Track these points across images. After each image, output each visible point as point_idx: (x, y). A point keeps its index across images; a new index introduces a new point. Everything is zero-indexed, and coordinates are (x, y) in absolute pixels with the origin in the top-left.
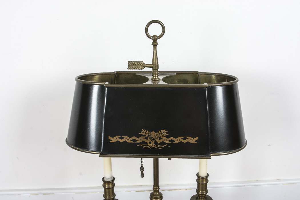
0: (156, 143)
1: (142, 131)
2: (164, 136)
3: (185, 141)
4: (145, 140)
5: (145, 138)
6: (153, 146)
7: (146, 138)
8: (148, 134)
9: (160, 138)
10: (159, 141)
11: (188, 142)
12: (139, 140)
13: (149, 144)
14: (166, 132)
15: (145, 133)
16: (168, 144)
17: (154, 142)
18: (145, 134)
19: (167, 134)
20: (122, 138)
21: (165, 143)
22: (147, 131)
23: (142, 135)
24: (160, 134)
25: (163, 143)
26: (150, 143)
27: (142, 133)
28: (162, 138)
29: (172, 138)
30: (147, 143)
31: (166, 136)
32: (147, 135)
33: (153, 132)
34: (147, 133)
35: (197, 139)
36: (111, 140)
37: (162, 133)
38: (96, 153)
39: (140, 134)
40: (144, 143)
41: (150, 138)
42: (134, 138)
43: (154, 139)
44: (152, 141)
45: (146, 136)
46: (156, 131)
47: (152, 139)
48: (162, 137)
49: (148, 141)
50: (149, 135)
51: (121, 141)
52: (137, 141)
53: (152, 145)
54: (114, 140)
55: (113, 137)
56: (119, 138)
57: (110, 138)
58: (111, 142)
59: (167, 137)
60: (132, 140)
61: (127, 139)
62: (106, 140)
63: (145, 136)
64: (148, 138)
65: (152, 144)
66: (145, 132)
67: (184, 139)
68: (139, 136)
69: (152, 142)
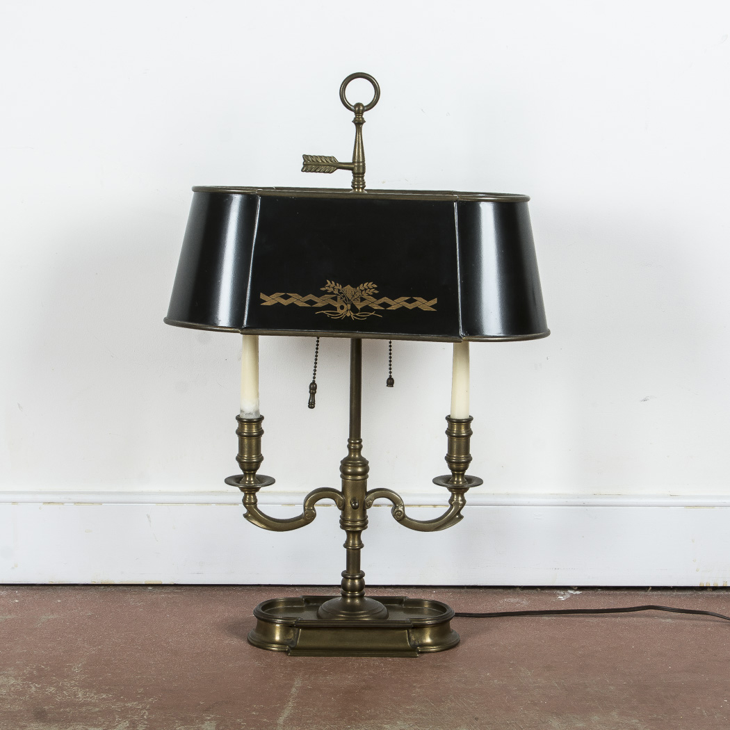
0: (354, 309)
1: (327, 283)
2: (369, 295)
3: (410, 306)
4: (333, 303)
5: (333, 298)
6: (348, 315)
7: (335, 299)
8: (339, 290)
9: (362, 300)
10: (359, 306)
11: (417, 309)
12: (320, 302)
13: (339, 311)
14: (374, 288)
15: (333, 288)
16: (378, 311)
17: (349, 306)
18: (332, 290)
19: (376, 292)
20: (286, 297)
21: (371, 310)
22: (336, 285)
23: (326, 292)
24: (362, 291)
25: (367, 309)
26: (342, 308)
27: (327, 288)
28: (365, 299)
29: (385, 300)
30: (335, 309)
31: (374, 295)
32: (336, 292)
33: (349, 286)
34: (336, 287)
35: (435, 301)
36: (265, 301)
37: (366, 289)
38: (233, 329)
39: (322, 289)
40: (329, 307)
41: (341, 298)
42: (310, 297)
43: (349, 300)
44: (346, 304)
45: (334, 294)
46: (355, 285)
47: (346, 300)
48: (365, 296)
49: (337, 305)
50: (341, 293)
51: (285, 302)
52: (317, 303)
53: (344, 312)
54: (269, 300)
55: (269, 294)
56: (282, 297)
57: (263, 296)
58: (264, 304)
59: (377, 296)
60: (306, 302)
61: (297, 300)
62: (255, 300)
63: (332, 293)
64: (339, 299)
65: (345, 310)
66: (332, 286)
67: (409, 301)
68: (320, 294)
69: (345, 306)
